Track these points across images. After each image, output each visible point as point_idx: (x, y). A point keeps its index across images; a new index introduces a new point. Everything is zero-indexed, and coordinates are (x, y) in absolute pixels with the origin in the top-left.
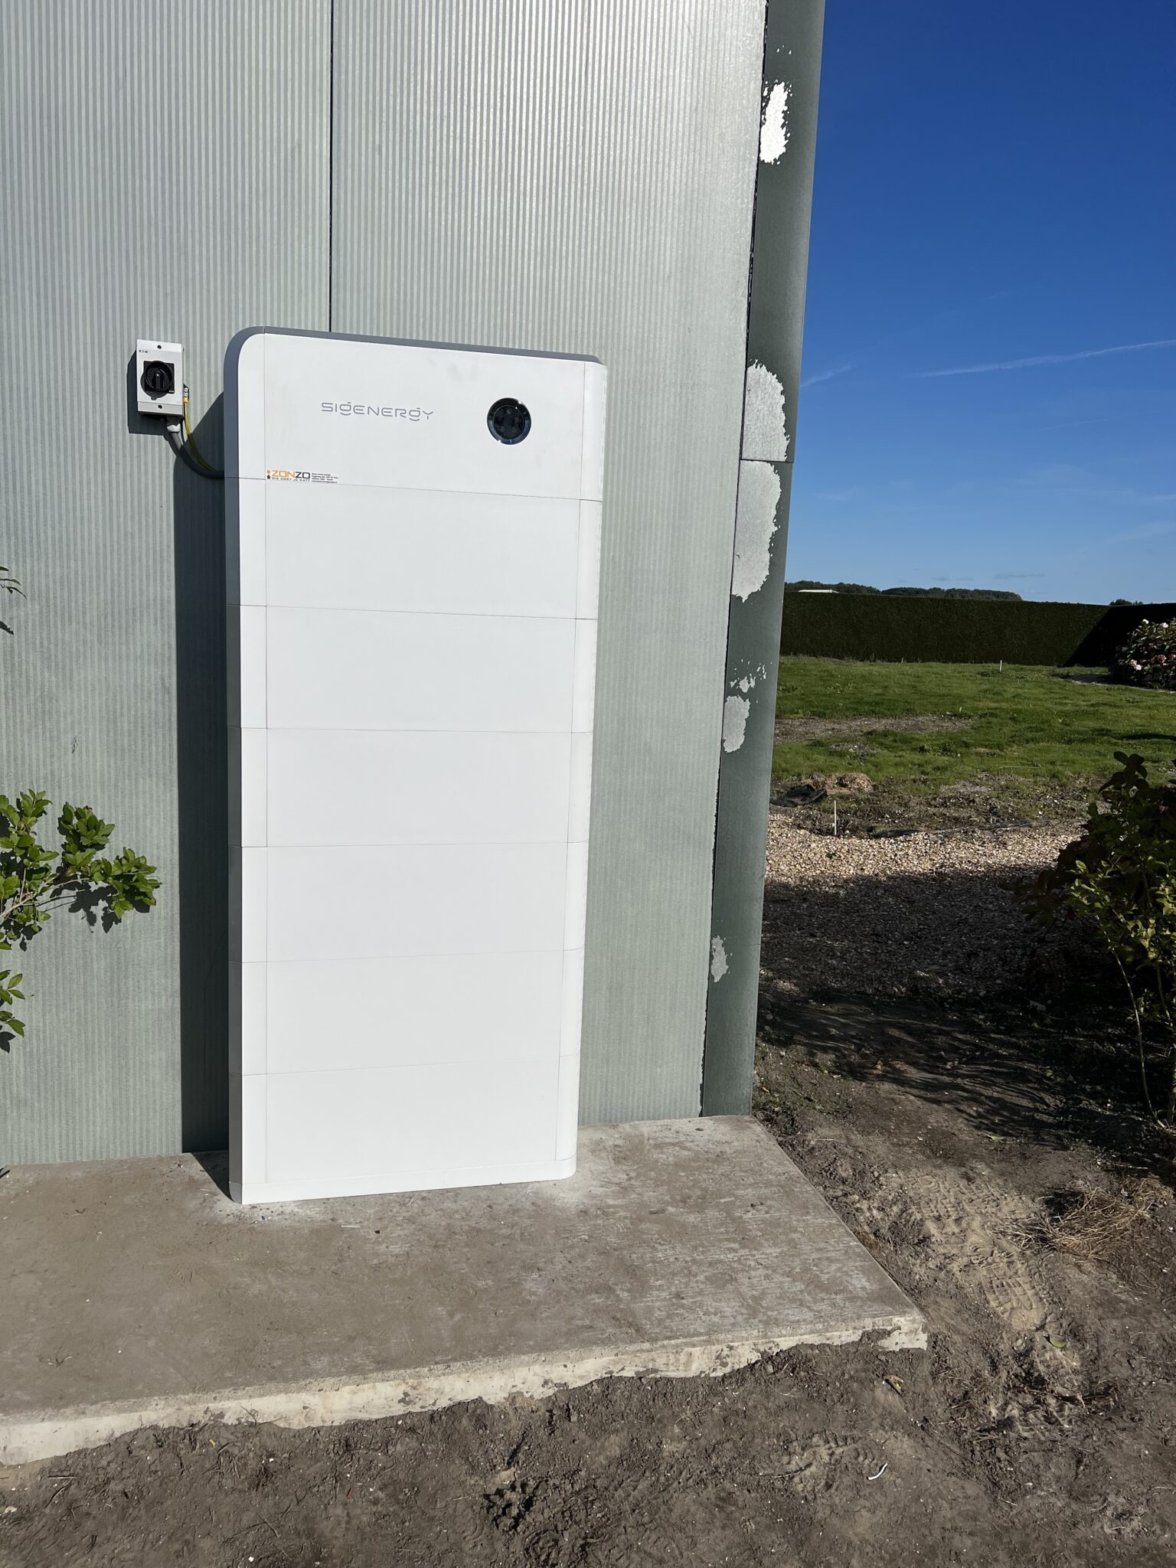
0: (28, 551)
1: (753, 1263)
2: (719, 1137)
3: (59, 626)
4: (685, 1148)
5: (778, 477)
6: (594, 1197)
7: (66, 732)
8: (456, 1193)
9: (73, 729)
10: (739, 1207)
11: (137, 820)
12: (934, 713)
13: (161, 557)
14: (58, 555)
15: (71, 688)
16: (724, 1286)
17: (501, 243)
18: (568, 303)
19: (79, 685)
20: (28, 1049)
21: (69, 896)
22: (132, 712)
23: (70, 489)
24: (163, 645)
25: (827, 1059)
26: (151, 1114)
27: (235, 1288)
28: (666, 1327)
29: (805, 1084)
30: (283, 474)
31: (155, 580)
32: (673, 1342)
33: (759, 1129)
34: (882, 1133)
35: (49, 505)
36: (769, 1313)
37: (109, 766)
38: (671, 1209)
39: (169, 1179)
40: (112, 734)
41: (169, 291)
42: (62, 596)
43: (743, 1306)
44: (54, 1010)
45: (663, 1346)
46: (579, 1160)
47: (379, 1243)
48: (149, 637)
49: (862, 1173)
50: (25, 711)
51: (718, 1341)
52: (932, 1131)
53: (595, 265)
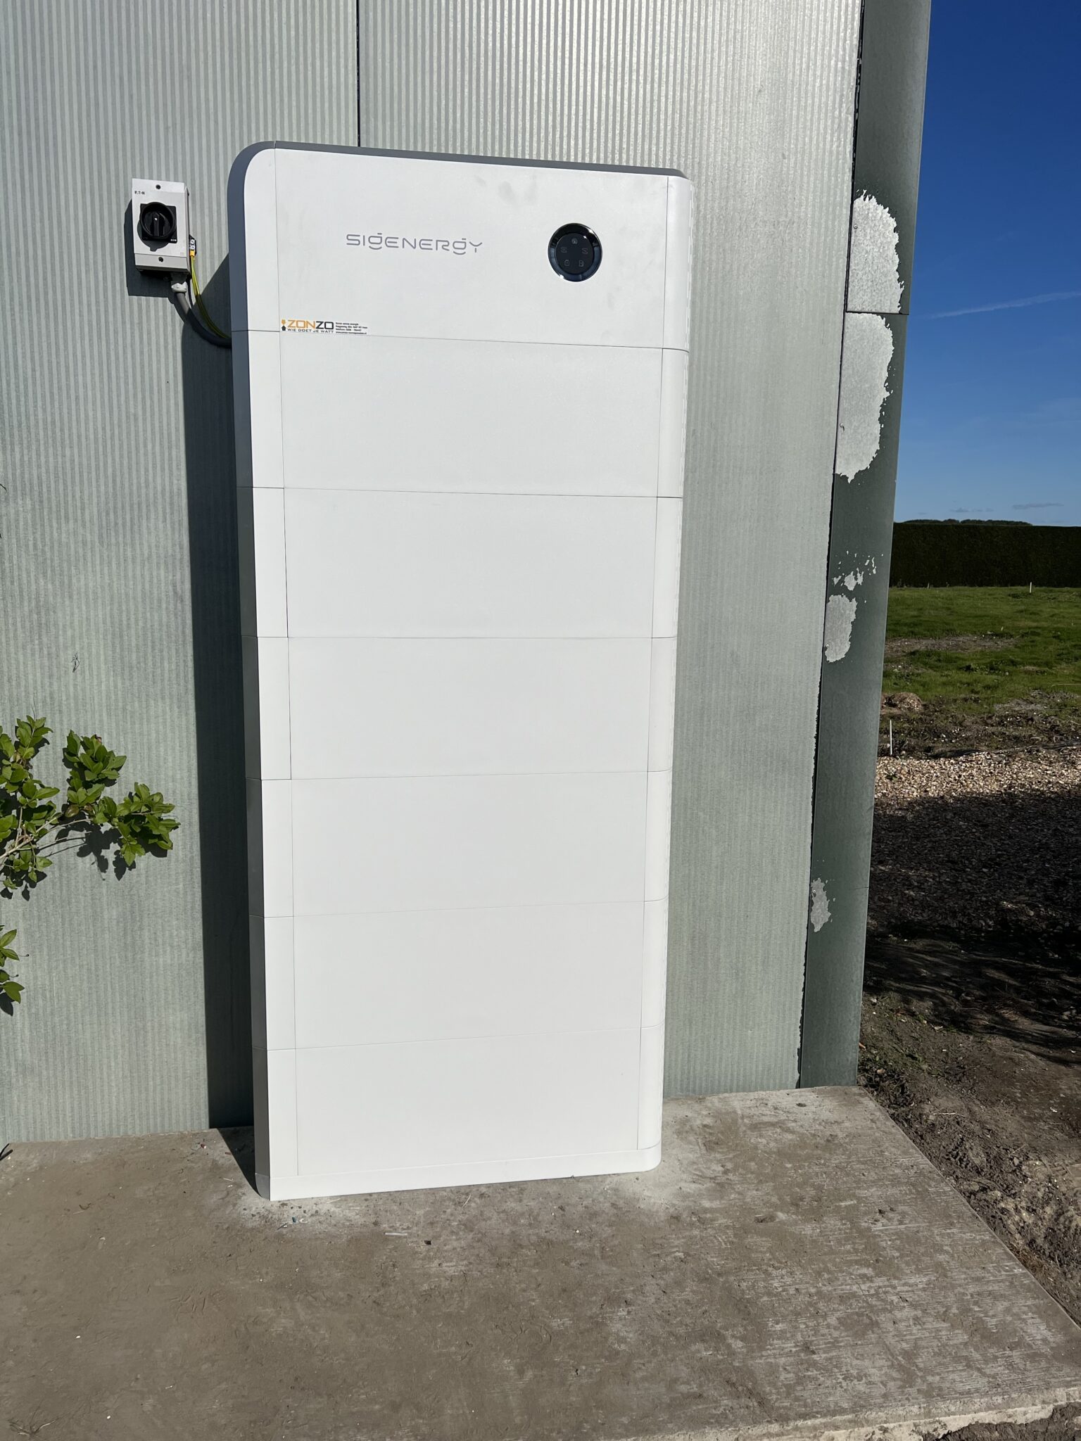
0: (16, 438)
1: (895, 1299)
2: (825, 1115)
3: (55, 525)
4: (788, 1130)
5: (890, 333)
6: (686, 1196)
7: (66, 648)
8: (520, 1188)
9: (73, 644)
10: (865, 1214)
11: (149, 749)
12: (974, 633)
13: (170, 442)
14: (50, 441)
15: (71, 597)
16: (864, 1334)
17: (559, 54)
18: (640, 126)
19: (79, 593)
20: (33, 1010)
21: (77, 838)
22: (141, 623)
23: (62, 363)
24: (174, 545)
25: (925, 1007)
26: (173, 1082)
27: (255, 1323)
28: (797, 1399)
29: (906, 1039)
30: (301, 324)
31: (163, 470)
32: (809, 1422)
33: (870, 1104)
34: (1008, 1103)
35: (38, 382)
36: (930, 1379)
37: (116, 687)
38: (781, 1216)
39: (190, 1165)
40: (118, 650)
41: (170, 124)
42: (57, 490)
43: (892, 1366)
44: (61, 966)
45: (796, 1429)
46: (665, 1145)
47: (430, 1259)
48: (157, 536)
49: (998, 1160)
50: (19, 625)
51: (867, 1421)
52: (1065, 1100)
53: (671, 78)
